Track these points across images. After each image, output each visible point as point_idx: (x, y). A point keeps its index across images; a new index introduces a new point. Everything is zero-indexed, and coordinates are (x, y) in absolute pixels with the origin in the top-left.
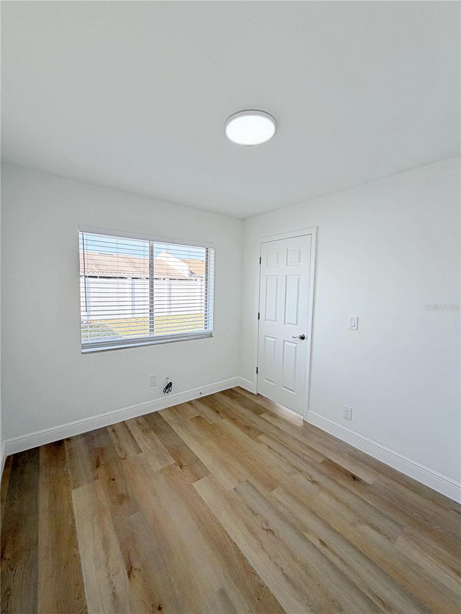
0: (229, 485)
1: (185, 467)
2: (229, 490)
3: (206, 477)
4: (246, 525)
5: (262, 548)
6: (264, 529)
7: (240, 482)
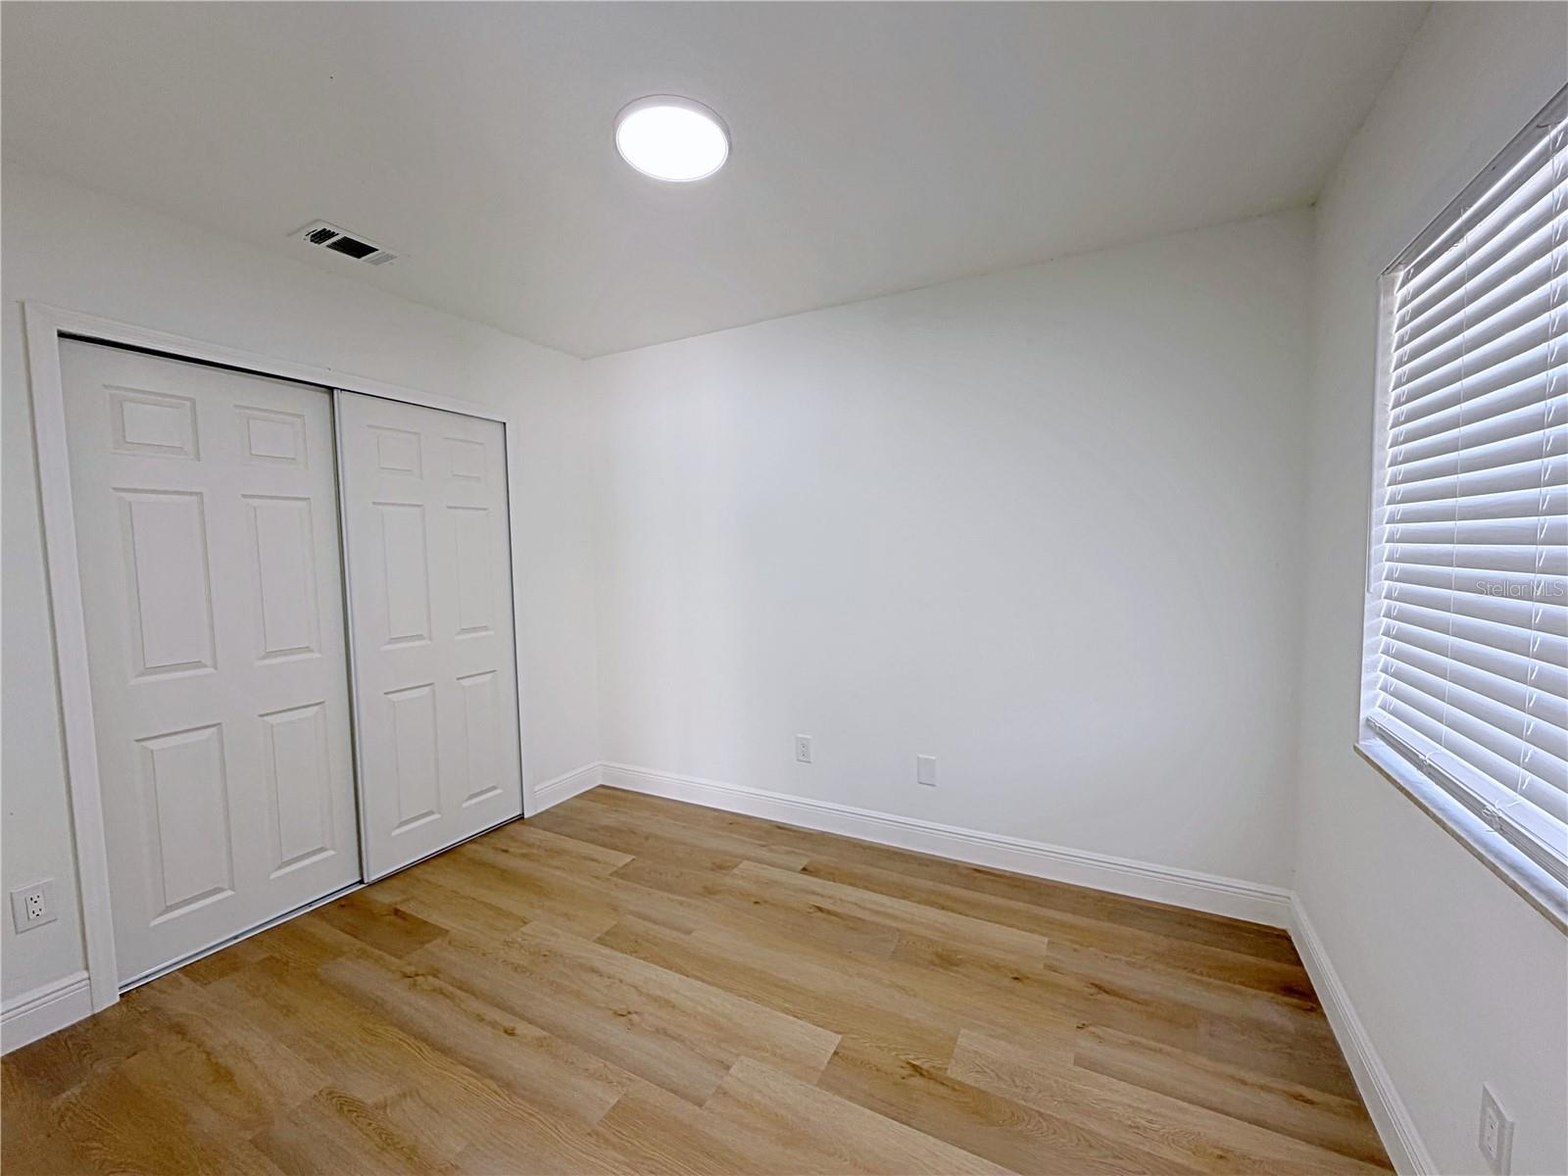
0: (747, 1074)
1: (905, 1072)
2: (742, 1058)
3: (823, 1068)
4: (674, 1007)
5: (636, 988)
6: (636, 1013)
7: (722, 1092)
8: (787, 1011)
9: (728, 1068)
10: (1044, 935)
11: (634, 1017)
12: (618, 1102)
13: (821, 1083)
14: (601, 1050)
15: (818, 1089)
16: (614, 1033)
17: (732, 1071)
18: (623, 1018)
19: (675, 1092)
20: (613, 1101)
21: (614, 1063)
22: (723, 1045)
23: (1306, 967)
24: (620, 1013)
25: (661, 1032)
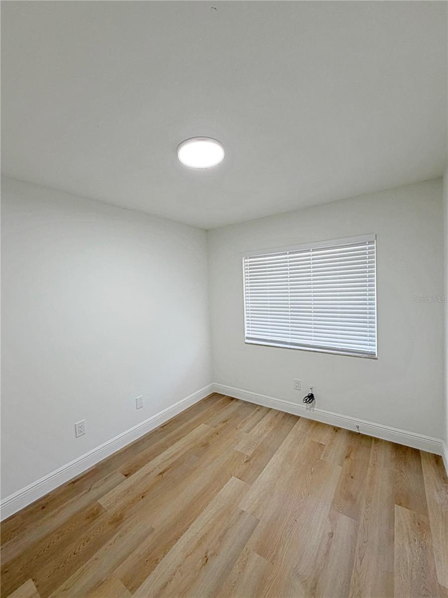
0: (246, 505)
1: (248, 464)
2: (239, 507)
3: (245, 483)
4: (207, 534)
5: (188, 555)
6: (207, 553)
7: (253, 513)
8: (218, 491)
9: (243, 511)
10: (201, 424)
11: (209, 554)
12: (257, 553)
13: (251, 484)
14: (229, 567)
15: (253, 485)
16: (217, 563)
17: (245, 510)
18: (208, 560)
19: (253, 530)
20: (258, 556)
21: (236, 560)
22: (232, 513)
23: (226, 395)
24: (204, 561)
25: (222, 539)
